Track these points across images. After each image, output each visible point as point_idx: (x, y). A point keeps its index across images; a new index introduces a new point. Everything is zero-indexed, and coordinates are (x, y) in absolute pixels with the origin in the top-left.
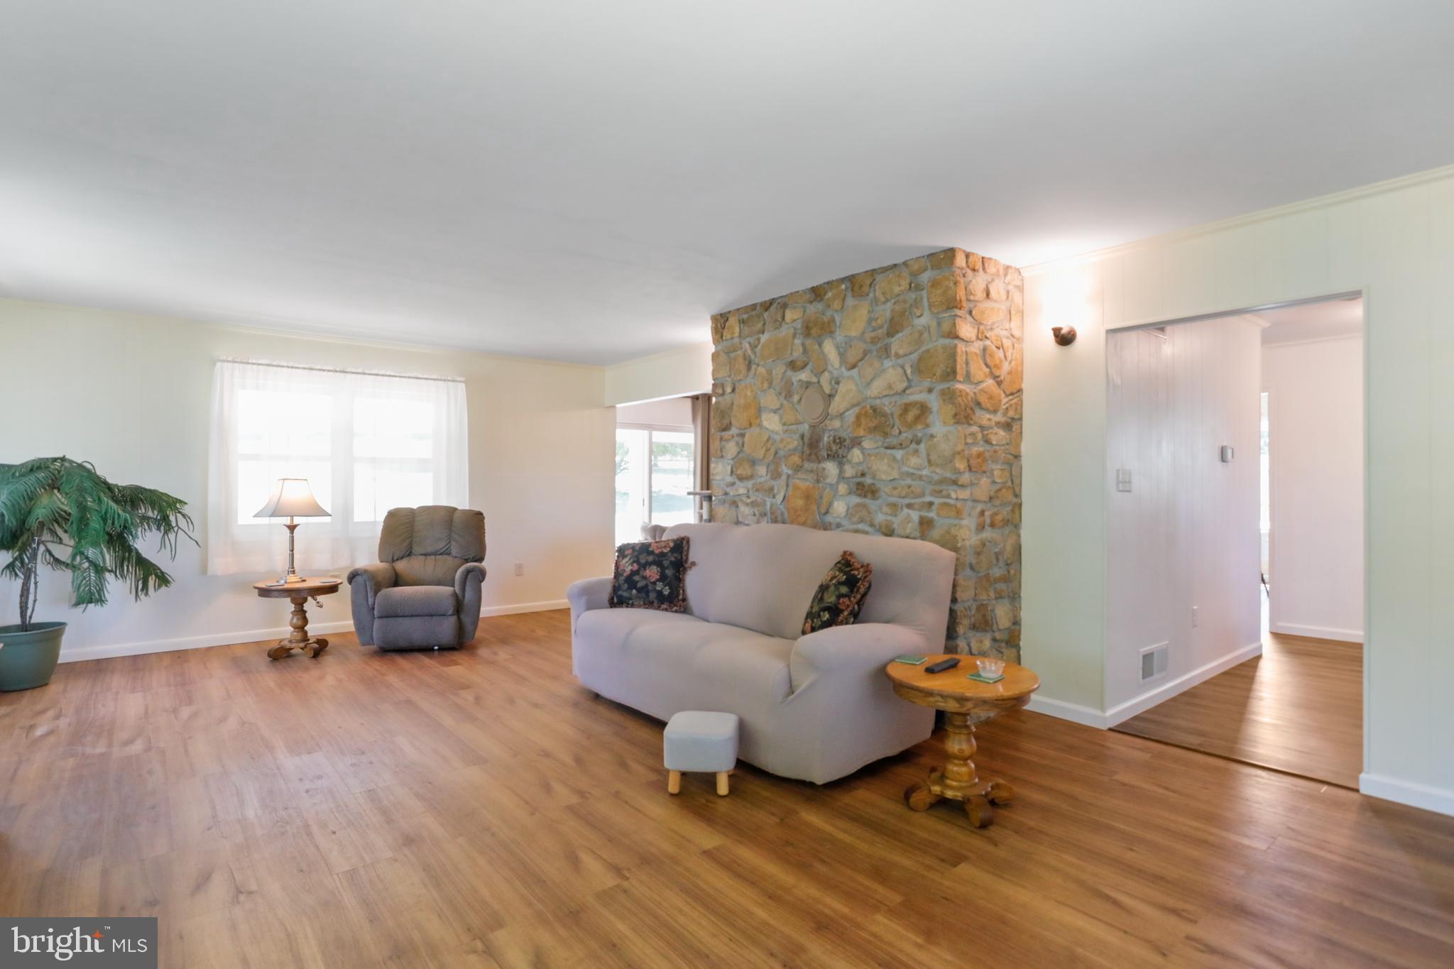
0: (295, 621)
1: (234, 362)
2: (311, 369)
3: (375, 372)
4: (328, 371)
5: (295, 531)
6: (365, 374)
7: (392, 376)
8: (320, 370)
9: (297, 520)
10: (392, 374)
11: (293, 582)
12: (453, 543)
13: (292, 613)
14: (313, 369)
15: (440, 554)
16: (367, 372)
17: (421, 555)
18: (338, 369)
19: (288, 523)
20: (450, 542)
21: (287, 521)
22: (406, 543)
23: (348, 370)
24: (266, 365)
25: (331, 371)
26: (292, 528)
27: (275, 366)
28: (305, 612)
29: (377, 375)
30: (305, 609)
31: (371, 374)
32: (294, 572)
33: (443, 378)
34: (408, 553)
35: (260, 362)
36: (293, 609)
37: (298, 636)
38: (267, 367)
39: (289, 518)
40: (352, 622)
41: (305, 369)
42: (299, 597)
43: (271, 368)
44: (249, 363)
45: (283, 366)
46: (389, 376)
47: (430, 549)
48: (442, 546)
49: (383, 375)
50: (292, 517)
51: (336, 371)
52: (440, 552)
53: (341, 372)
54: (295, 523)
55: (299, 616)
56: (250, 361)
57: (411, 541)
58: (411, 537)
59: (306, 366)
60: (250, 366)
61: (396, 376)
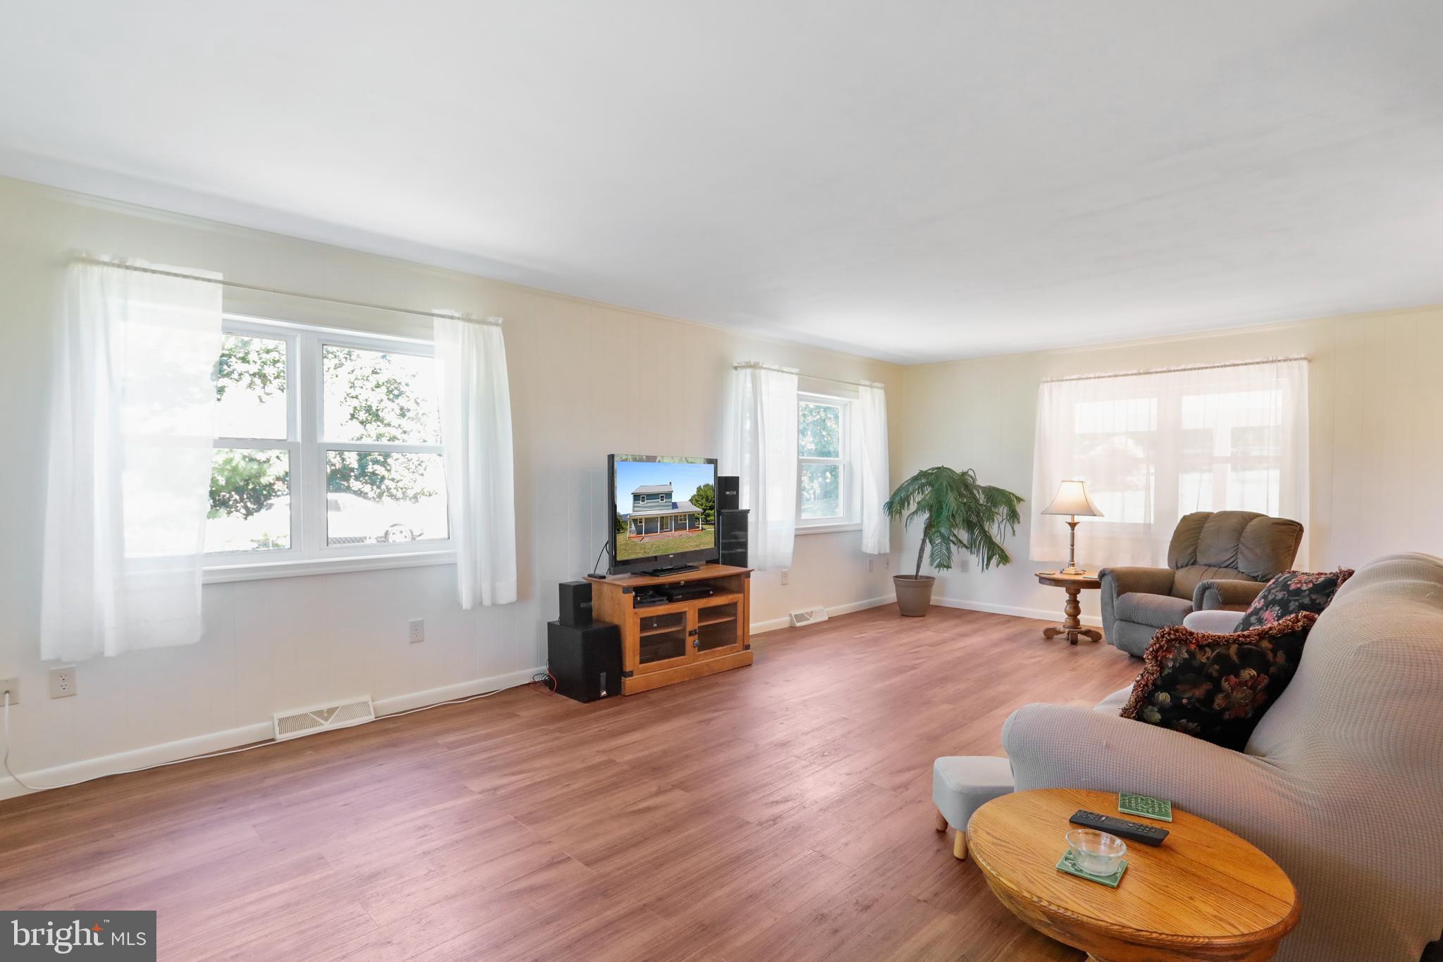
0: (1068, 608)
1: (1052, 381)
2: (1115, 376)
3: (1182, 367)
4: (1132, 375)
5: (1076, 528)
6: (1170, 371)
7: (1202, 368)
8: (1124, 375)
9: (1077, 519)
10: (1202, 366)
11: (1070, 574)
12: (1240, 556)
13: (1067, 601)
14: (1118, 376)
15: (1226, 567)
16: (1172, 369)
17: (1205, 565)
18: (1142, 371)
19: (1070, 521)
20: (1236, 553)
21: (1069, 519)
22: (1190, 551)
23: (1153, 370)
24: (1077, 379)
25: (1135, 374)
26: (1073, 525)
27: (1084, 379)
28: (1078, 602)
29: (1185, 370)
30: (1078, 599)
31: (1178, 371)
32: (1073, 565)
33: (1271, 359)
34: (1192, 561)
35: (1072, 378)
36: (1068, 598)
37: (1070, 622)
38: (1078, 381)
39: (1070, 516)
40: (1100, 618)
41: (1110, 376)
42: (1074, 588)
43: (1081, 381)
44: (1062, 380)
45: (1090, 378)
46: (1199, 369)
47: (1213, 561)
48: (1226, 558)
49: (1191, 369)
50: (1073, 515)
51: (1140, 374)
52: (1224, 565)
53: (1145, 373)
54: (1076, 521)
55: (1072, 606)
56: (1065, 378)
57: (1196, 549)
58: (1196, 544)
59: (1111, 374)
60: (1064, 382)
61: (1207, 368)
